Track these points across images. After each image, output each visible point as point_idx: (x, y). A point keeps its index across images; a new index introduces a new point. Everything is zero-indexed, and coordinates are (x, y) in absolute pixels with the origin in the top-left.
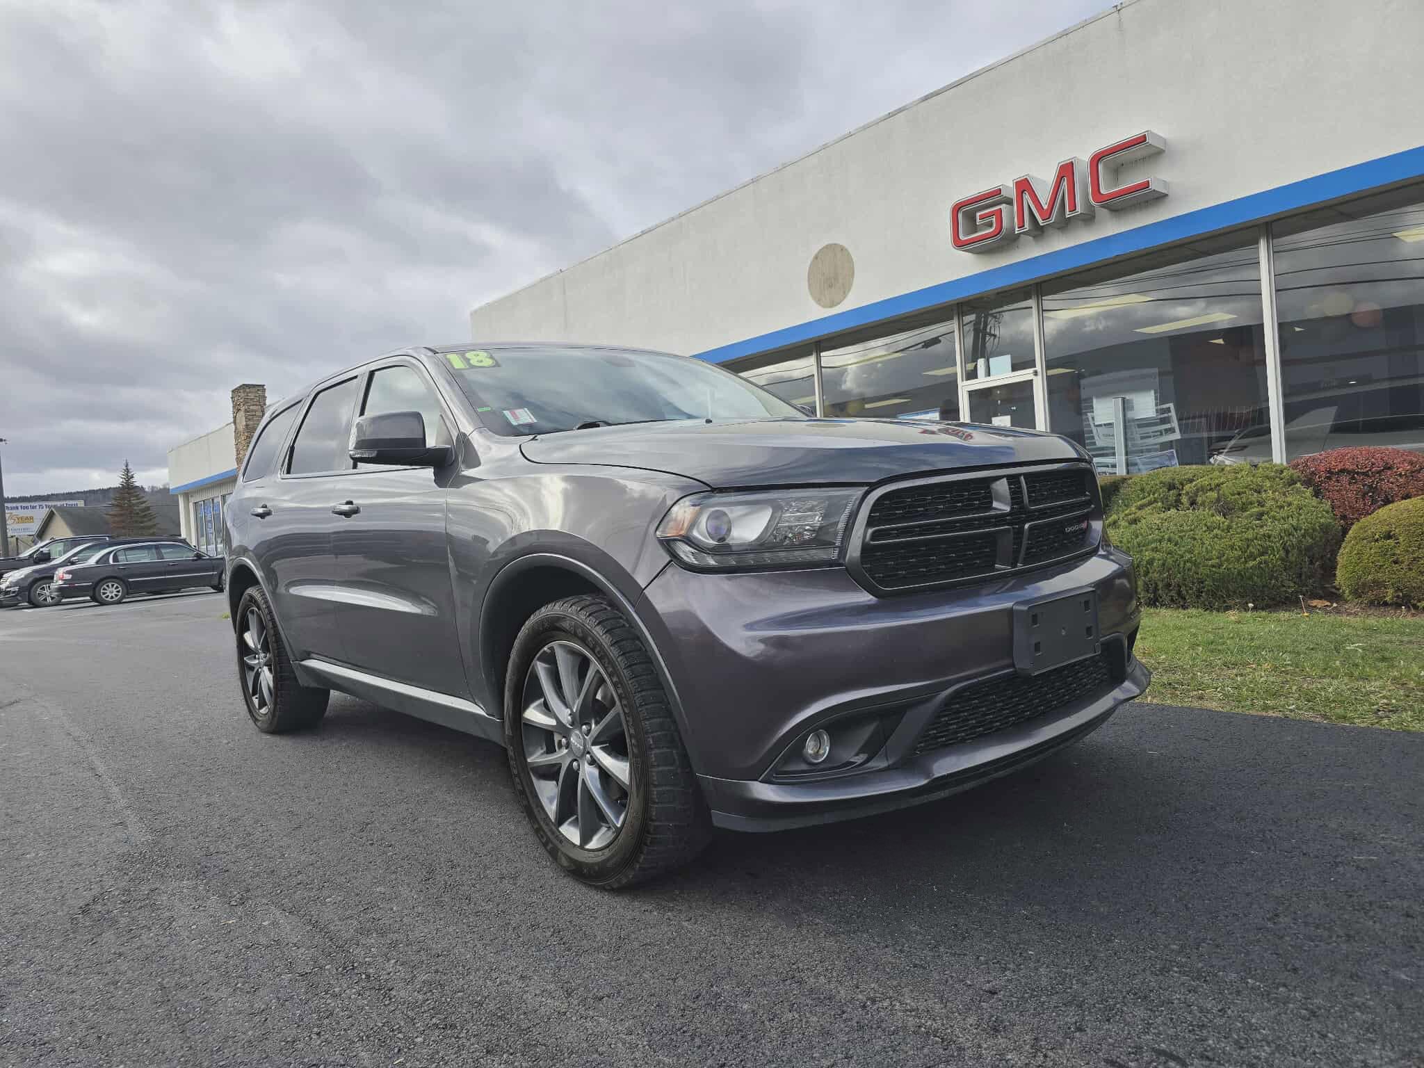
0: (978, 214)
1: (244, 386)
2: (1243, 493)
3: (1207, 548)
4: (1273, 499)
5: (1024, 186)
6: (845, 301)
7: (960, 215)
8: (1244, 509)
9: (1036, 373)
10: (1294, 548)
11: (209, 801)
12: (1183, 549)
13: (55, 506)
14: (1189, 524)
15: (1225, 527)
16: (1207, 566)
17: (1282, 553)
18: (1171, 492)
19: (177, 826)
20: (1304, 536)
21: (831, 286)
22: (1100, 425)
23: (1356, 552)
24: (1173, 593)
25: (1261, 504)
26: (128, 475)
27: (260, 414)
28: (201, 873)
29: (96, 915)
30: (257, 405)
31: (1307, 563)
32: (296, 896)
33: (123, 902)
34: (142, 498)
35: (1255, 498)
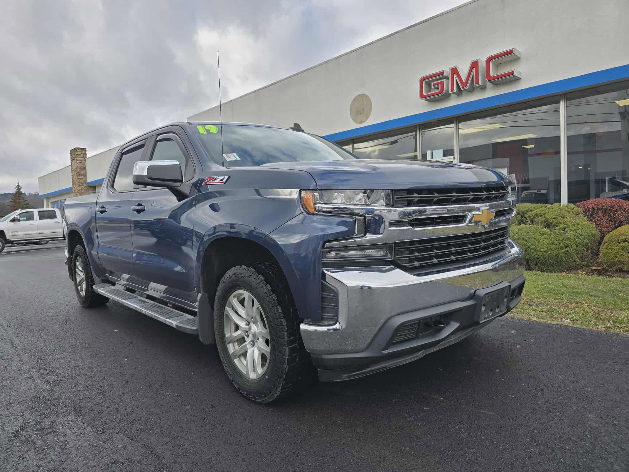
0: (432, 83)
1: (75, 149)
2: (556, 218)
3: (541, 243)
4: (570, 221)
5: (454, 71)
6: (367, 121)
7: (424, 83)
8: (557, 225)
9: (454, 158)
10: (580, 245)
11: (77, 365)
12: (530, 243)
14: (532, 232)
15: (549, 234)
16: (541, 251)
17: (575, 247)
18: (518, 216)
19: (61, 380)
20: (584, 239)
21: (361, 114)
23: (609, 247)
25: (564, 223)
26: (19, 188)
27: (84, 162)
28: (78, 411)
29: (23, 438)
30: (82, 158)
31: (586, 251)
32: (134, 428)
33: (37, 430)
34: (25, 199)
35: (562, 221)
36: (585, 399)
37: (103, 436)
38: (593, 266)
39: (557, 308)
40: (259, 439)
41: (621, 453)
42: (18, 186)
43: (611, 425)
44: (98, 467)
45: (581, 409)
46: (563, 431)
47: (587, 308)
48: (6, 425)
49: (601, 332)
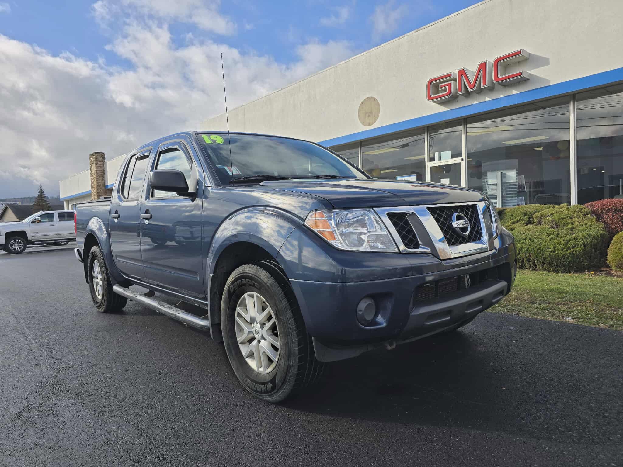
0: (440, 85)
1: (96, 153)
2: (564, 218)
3: (548, 244)
4: (578, 221)
5: (462, 73)
6: (375, 123)
7: (432, 85)
8: (565, 225)
9: (462, 160)
10: (588, 245)
12: (536, 243)
13: (8, 205)
14: (538, 232)
15: (556, 234)
16: (548, 252)
17: (583, 247)
18: (526, 217)
19: (66, 367)
20: (593, 239)
21: (369, 116)
22: (490, 185)
23: (618, 248)
24: (531, 263)
25: (572, 224)
26: (41, 191)
27: (103, 166)
28: (79, 395)
29: (25, 419)
30: (101, 162)
31: (594, 252)
32: (129, 412)
33: (39, 411)
34: (48, 202)
35: (570, 221)
36: (577, 392)
37: (100, 418)
38: (602, 267)
39: (559, 306)
40: (248, 423)
41: (608, 443)
42: (41, 189)
43: (601, 417)
44: (92, 446)
45: (572, 402)
46: (551, 422)
47: (590, 306)
48: (10, 406)
49: (602, 329)
